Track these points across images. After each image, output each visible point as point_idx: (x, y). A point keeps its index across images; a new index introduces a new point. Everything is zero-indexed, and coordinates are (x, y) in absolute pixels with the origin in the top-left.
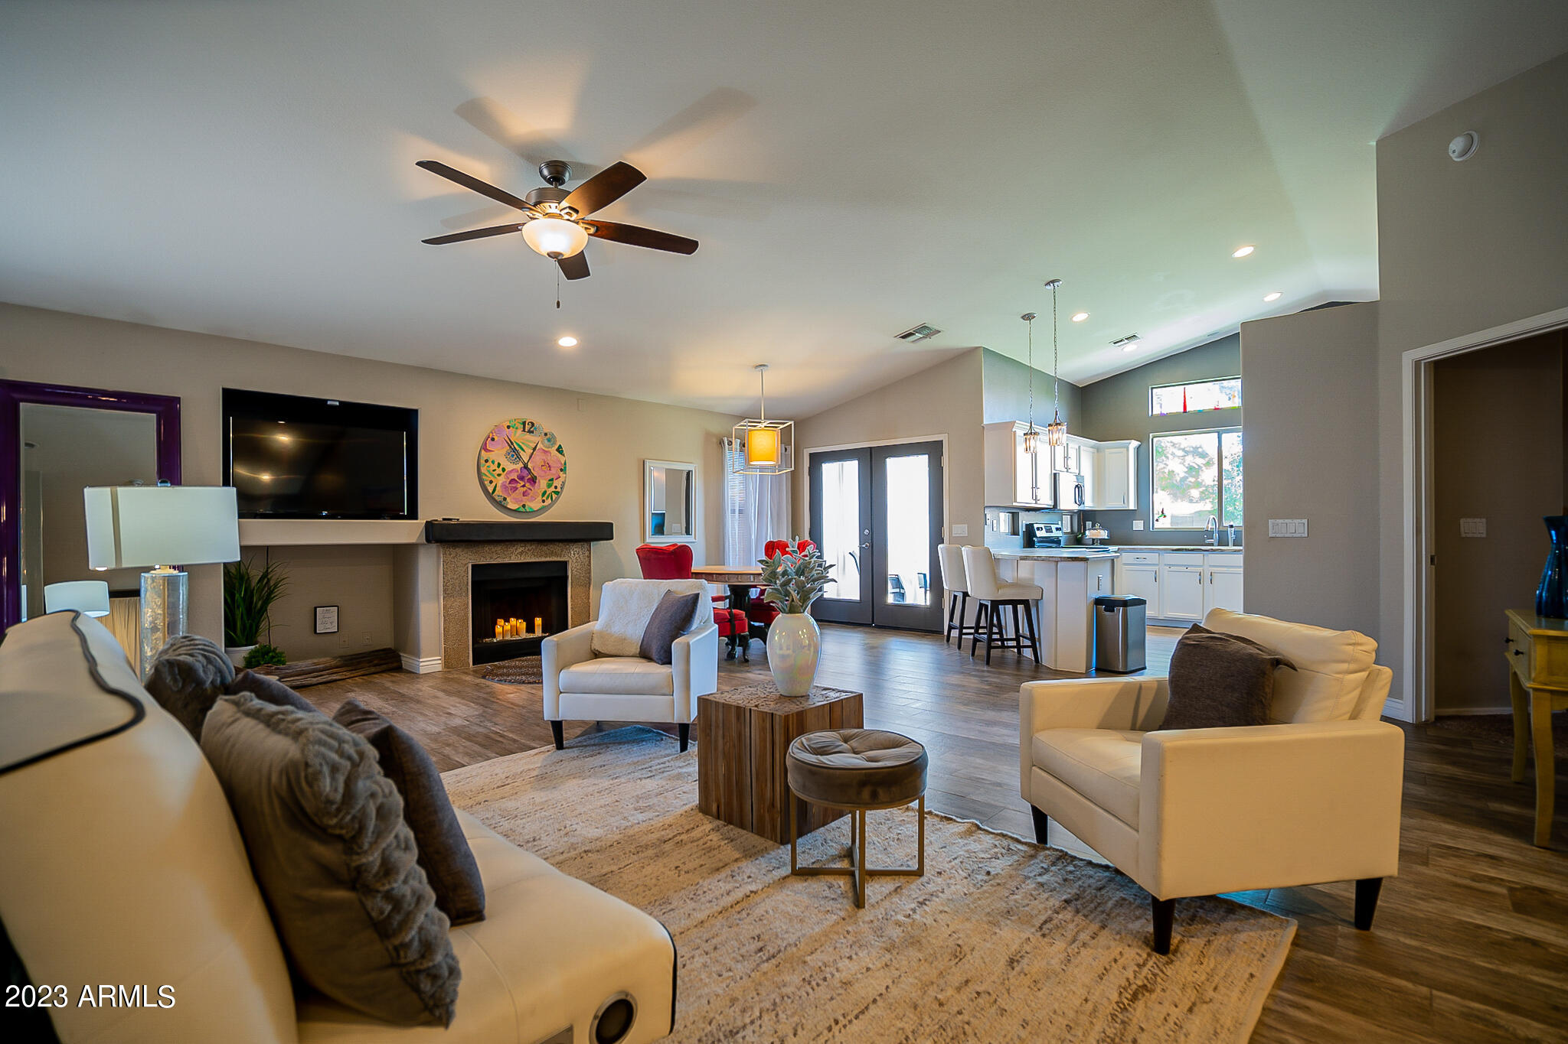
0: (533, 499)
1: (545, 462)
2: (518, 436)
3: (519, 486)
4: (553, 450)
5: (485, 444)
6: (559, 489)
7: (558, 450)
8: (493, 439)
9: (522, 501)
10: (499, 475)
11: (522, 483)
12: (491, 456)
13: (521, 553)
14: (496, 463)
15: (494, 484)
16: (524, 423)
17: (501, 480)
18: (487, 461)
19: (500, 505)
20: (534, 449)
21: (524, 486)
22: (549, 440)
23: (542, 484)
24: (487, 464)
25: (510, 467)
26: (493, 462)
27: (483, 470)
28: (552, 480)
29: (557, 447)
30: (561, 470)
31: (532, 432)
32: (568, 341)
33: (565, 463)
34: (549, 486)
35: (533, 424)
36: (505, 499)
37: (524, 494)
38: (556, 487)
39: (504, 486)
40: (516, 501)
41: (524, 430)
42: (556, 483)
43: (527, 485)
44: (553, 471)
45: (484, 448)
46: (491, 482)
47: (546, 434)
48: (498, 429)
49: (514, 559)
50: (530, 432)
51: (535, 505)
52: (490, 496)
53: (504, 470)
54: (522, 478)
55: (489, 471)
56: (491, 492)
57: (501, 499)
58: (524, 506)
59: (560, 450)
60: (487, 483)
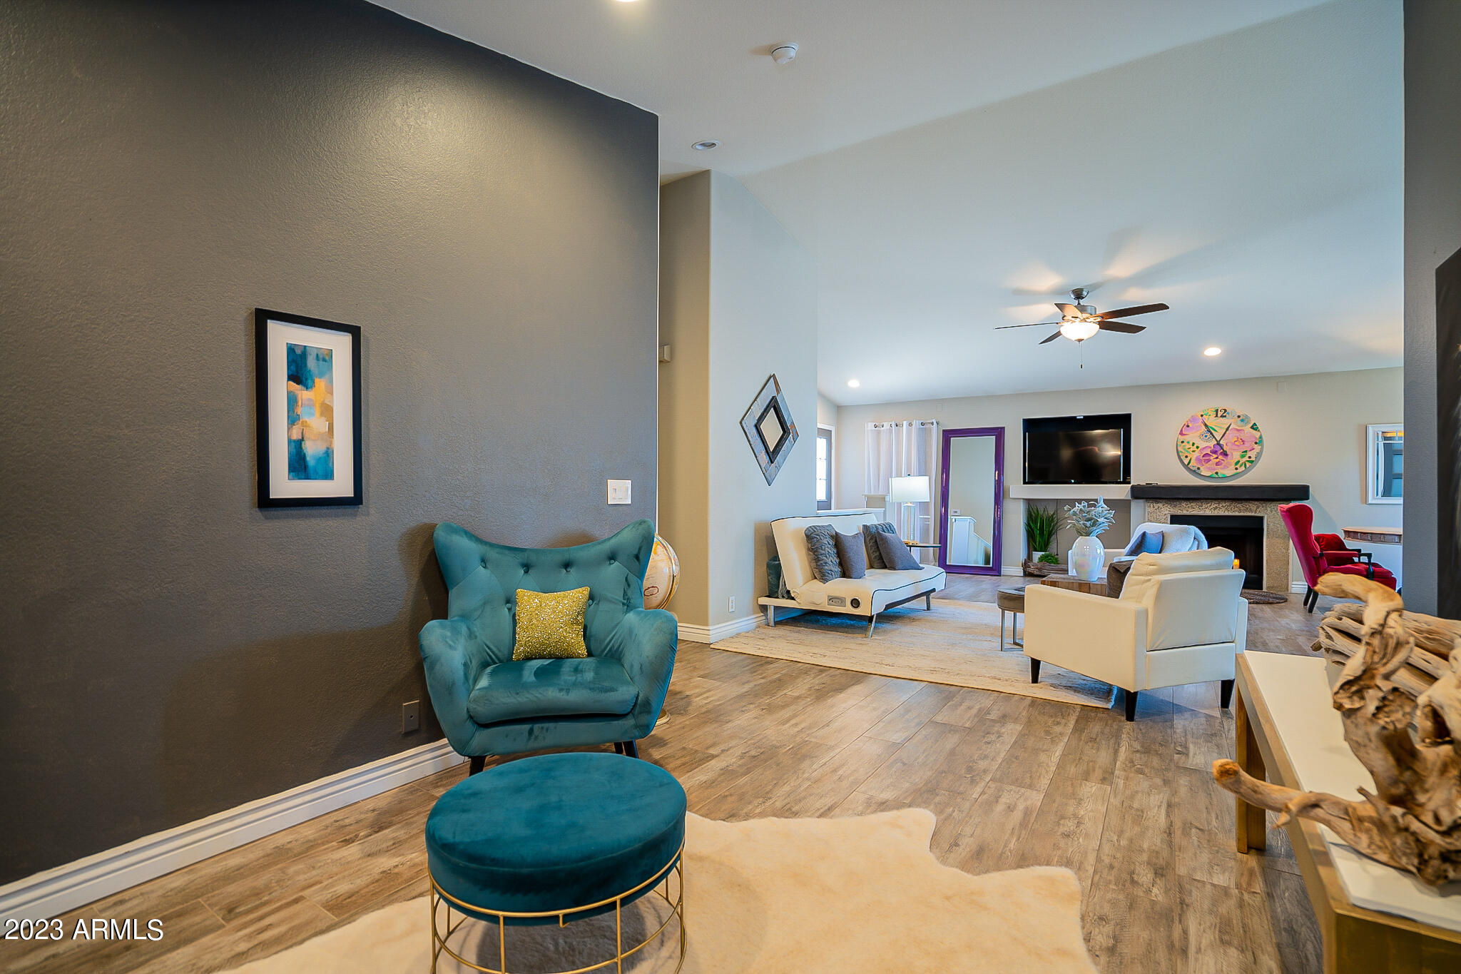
0: (1226, 467)
1: (1238, 438)
2: (1211, 421)
3: (1212, 458)
4: (1247, 428)
5: (1182, 430)
6: (1253, 459)
7: (1252, 427)
8: (1188, 426)
9: (1215, 470)
10: (1193, 451)
11: (1215, 456)
12: (1186, 438)
13: (1215, 508)
14: (1191, 443)
15: (1189, 458)
16: (1217, 411)
17: (1196, 454)
18: (1183, 442)
19: (1195, 473)
20: (1227, 429)
21: (1217, 458)
22: (1242, 421)
23: (1236, 456)
24: (1184, 444)
25: (1203, 444)
26: (1188, 442)
27: (1179, 449)
28: (1246, 452)
29: (1251, 425)
30: (1256, 443)
31: (1225, 416)
32: (1213, 352)
33: (1261, 437)
34: (1243, 457)
35: (1225, 411)
36: (1199, 469)
37: (1217, 464)
38: (1250, 457)
39: (1198, 460)
40: (1209, 469)
41: (1217, 416)
42: (1249, 454)
43: (1220, 457)
44: (1247, 444)
45: (1181, 433)
46: (1186, 457)
47: (1239, 417)
48: (1194, 419)
49: (1208, 513)
50: (1222, 416)
51: (1229, 472)
52: (1186, 467)
53: (1197, 447)
54: (1215, 452)
55: (1184, 449)
56: (1186, 463)
57: (1195, 469)
58: (1217, 473)
59: (1254, 427)
60: (1183, 458)
